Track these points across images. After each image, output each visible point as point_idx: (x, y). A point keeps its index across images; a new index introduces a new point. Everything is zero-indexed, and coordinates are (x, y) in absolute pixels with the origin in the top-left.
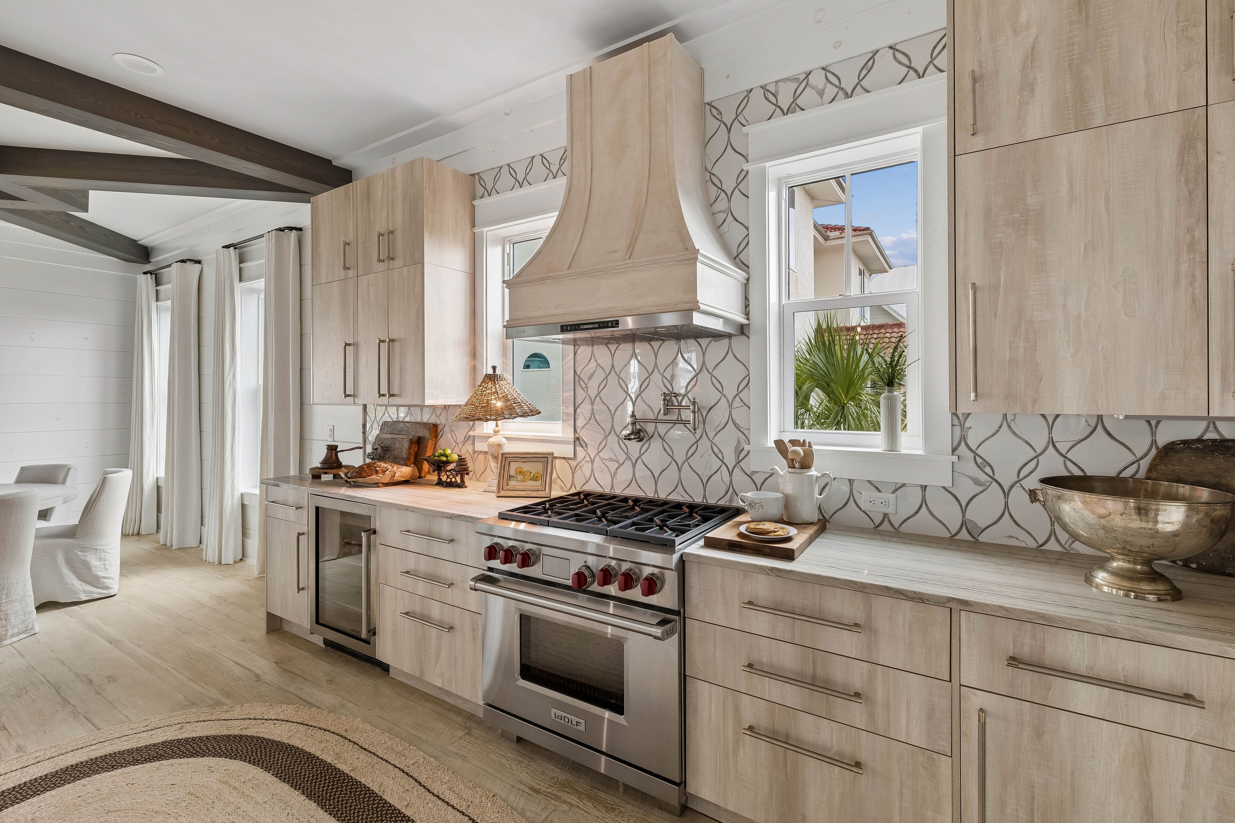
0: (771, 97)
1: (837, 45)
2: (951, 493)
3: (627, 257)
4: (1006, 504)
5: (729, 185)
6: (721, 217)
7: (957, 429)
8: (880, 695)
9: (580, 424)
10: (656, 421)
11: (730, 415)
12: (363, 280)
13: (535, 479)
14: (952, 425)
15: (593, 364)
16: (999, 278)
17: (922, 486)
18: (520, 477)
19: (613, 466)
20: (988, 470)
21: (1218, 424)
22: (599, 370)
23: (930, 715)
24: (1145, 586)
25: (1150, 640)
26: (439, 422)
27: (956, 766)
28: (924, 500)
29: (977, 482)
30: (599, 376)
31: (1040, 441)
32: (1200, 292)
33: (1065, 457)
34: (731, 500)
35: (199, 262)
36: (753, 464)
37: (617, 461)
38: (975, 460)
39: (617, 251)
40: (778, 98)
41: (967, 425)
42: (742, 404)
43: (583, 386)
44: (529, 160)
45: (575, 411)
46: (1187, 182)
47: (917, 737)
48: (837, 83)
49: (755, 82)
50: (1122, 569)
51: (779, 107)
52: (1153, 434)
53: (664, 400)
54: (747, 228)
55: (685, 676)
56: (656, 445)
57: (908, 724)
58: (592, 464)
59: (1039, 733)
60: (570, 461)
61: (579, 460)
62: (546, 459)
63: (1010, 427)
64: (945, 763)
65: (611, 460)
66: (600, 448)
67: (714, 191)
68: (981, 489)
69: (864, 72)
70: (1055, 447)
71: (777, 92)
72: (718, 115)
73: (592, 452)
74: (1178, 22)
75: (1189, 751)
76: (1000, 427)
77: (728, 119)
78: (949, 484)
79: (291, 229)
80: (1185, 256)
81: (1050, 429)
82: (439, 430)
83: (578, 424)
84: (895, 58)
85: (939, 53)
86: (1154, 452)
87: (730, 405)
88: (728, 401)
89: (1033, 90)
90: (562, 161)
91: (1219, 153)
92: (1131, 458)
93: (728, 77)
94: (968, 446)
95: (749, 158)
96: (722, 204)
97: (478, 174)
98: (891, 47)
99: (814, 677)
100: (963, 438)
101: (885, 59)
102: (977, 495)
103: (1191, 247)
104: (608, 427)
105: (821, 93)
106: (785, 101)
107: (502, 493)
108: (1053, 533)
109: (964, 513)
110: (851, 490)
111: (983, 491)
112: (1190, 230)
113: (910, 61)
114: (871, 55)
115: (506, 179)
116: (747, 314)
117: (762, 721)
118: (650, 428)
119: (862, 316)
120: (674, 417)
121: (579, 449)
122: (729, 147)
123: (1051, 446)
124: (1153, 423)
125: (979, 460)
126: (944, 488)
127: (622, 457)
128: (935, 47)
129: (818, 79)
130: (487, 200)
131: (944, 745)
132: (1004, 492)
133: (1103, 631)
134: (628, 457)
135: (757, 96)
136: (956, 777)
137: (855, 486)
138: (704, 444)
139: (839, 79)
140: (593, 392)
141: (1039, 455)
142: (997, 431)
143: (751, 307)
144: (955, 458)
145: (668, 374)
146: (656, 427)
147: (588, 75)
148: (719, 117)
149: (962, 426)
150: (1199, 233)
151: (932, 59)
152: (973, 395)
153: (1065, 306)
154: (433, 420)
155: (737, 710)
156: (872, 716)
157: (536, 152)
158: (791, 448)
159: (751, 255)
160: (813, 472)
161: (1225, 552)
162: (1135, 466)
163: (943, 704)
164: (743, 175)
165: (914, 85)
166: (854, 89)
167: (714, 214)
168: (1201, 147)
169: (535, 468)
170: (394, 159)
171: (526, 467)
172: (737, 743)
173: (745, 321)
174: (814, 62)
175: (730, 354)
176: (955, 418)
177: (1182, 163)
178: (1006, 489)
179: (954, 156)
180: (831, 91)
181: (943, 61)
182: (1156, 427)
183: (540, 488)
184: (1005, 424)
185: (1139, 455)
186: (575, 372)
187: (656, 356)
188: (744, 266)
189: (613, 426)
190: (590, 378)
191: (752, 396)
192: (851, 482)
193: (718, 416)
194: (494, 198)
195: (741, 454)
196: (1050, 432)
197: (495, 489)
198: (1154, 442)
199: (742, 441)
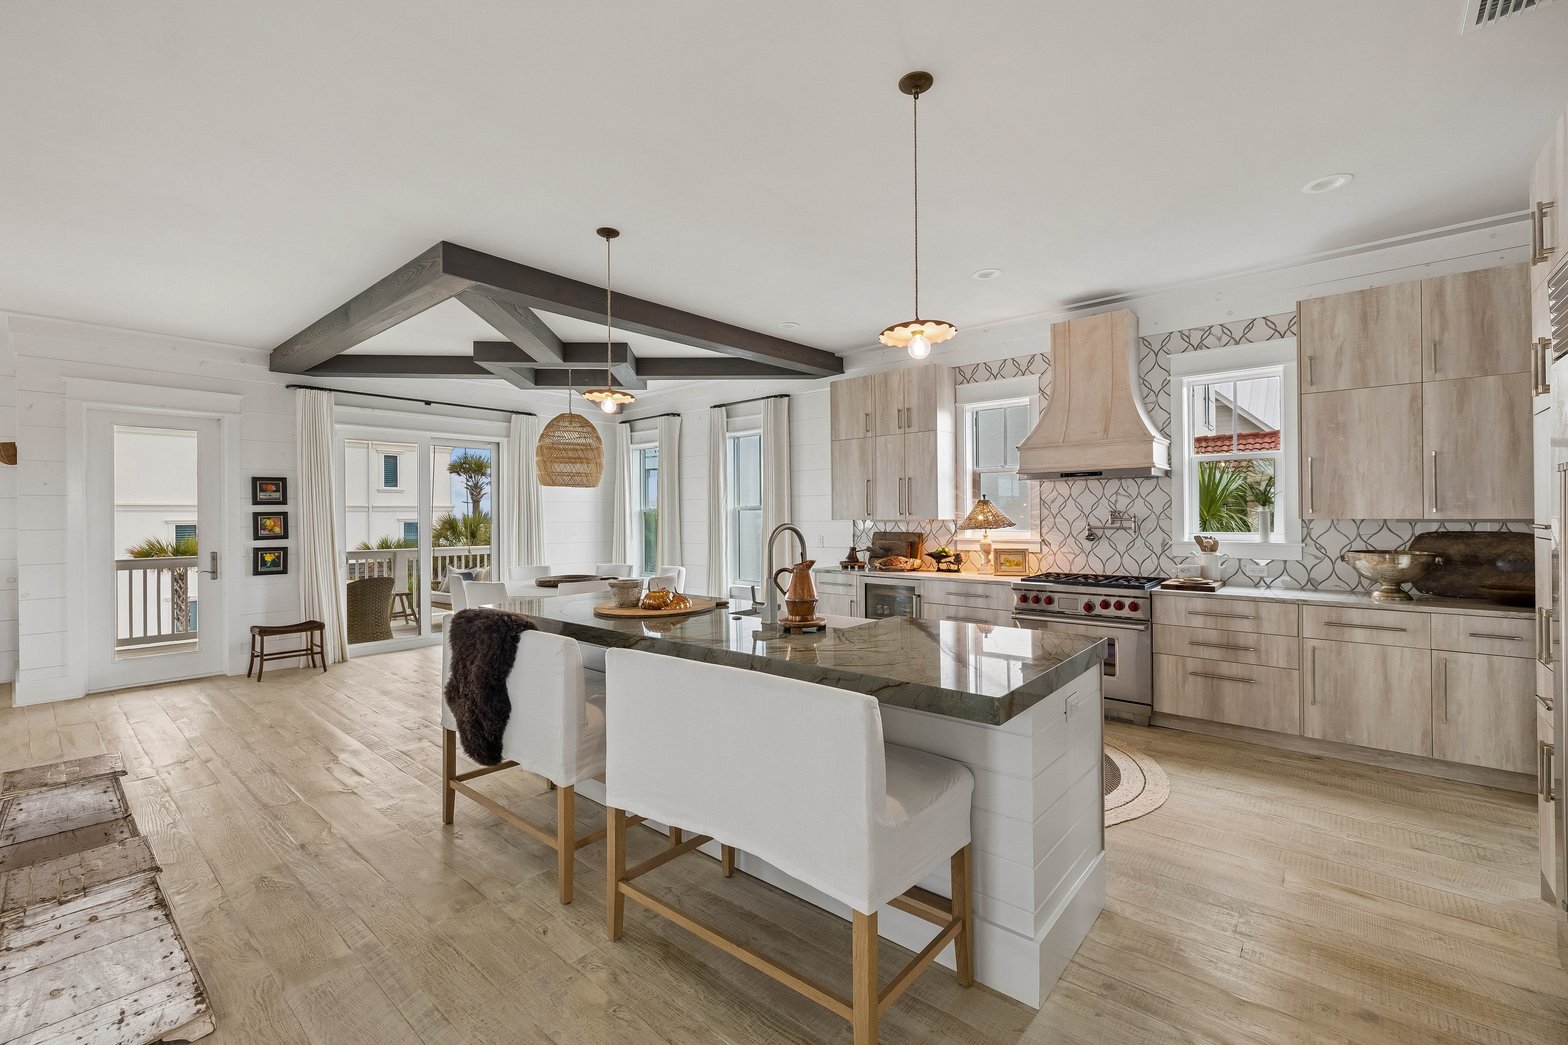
0: (1185, 338)
1: (1230, 313)
2: (1301, 564)
3: (1105, 437)
4: (1334, 568)
5: (1156, 387)
6: (1151, 406)
7: (1305, 529)
8: (1263, 647)
9: (1044, 531)
10: (1104, 528)
11: (1158, 523)
12: (881, 440)
13: (1017, 565)
14: (1302, 527)
15: (1055, 493)
16: (1324, 454)
17: (1284, 561)
18: (1008, 564)
19: (1071, 557)
20: (1323, 550)
21: (1446, 524)
22: (1060, 497)
23: (1289, 653)
24: (1396, 595)
25: (1385, 608)
26: (923, 532)
27: (1301, 674)
28: (1285, 568)
29: (1316, 557)
30: (1060, 500)
31: (1352, 535)
32: (1419, 464)
33: (1366, 542)
34: (1159, 574)
35: (679, 415)
36: (1175, 552)
37: (1075, 554)
38: (1315, 545)
39: (1096, 433)
40: (1191, 339)
41: (1311, 527)
42: (1166, 517)
43: (1047, 507)
44: (1003, 361)
45: (1041, 523)
46: (1413, 415)
47: (1282, 664)
48: (1230, 334)
49: (1175, 328)
50: (1385, 589)
51: (1191, 344)
52: (1413, 529)
53: (1111, 515)
54: (1169, 414)
55: (1152, 653)
56: (1104, 544)
57: (1277, 658)
58: (1055, 556)
59: (1339, 653)
60: (1037, 555)
61: (1043, 554)
62: (1023, 553)
63: (1335, 527)
64: (1296, 674)
65: (1070, 553)
66: (1061, 546)
67: (1146, 390)
68: (1319, 561)
69: (1247, 330)
70: (1360, 537)
71: (1190, 336)
72: (1149, 345)
73: (1055, 548)
74: (1409, 344)
75: (1402, 651)
76: (1330, 528)
77: (1156, 347)
78: (1300, 559)
79: (782, 396)
80: (1413, 448)
81: (1358, 528)
82: (924, 537)
83: (1043, 531)
84: (1267, 324)
85: (1294, 324)
86: (1413, 538)
87: (1158, 518)
88: (1156, 515)
89: (1341, 367)
90: (1029, 364)
91: (1427, 404)
92: (1402, 542)
93: (1156, 324)
94: (1311, 538)
95: (1171, 373)
96: (1152, 397)
97: (958, 367)
98: (1264, 318)
99: (1228, 643)
100: (1309, 534)
101: (1260, 325)
102: (1317, 564)
103: (1416, 444)
104: (1067, 533)
105: (1219, 339)
106: (1195, 341)
107: (998, 573)
108: (1360, 582)
109: (1309, 574)
110: (1240, 565)
111: (1320, 562)
112: (1415, 437)
113: (1276, 327)
114: (1252, 321)
115: (982, 372)
116: (1170, 464)
117: (1199, 670)
118: (1099, 533)
119: (1206, 423)
120: (1117, 525)
121: (1044, 547)
122: (1157, 364)
123: (1358, 537)
124: (1413, 524)
125: (1318, 546)
126: (1297, 561)
127: (1078, 551)
128: (1291, 321)
129: (1217, 331)
130: (965, 386)
131: (1296, 666)
132: (1332, 562)
133: (1366, 607)
134: (1083, 551)
135: (1176, 337)
136: (1301, 678)
137: (1242, 562)
138: (1139, 542)
139: (1231, 332)
140: (1055, 511)
141: (1352, 542)
142: (1328, 530)
143: (1173, 460)
144: (1304, 545)
145: (1113, 499)
146: (1104, 532)
147: (1067, 326)
148: (1150, 347)
149: (1308, 528)
150: (1419, 438)
151: (1289, 328)
152: (1311, 510)
153: (1357, 469)
154: (918, 530)
155: (1184, 666)
156: (1259, 658)
157: (1009, 357)
158: (1205, 541)
159: (1172, 429)
160: (1217, 553)
161: (1446, 586)
162: (1404, 546)
163: (1296, 647)
164: (1166, 383)
165: (1277, 342)
166: (1241, 338)
167: (1146, 404)
168: (1419, 401)
169: (1017, 558)
170: (884, 353)
171: (1011, 558)
172: (1184, 682)
173: (1170, 469)
174: (1215, 320)
175: (1158, 487)
176: (1303, 523)
177: (1411, 407)
178: (1333, 561)
179: (1300, 394)
180: (1225, 339)
181: (1294, 329)
182: (1415, 526)
183: (1022, 570)
184: (1332, 526)
185: (1406, 541)
186: (1041, 498)
187: (1104, 489)
188: (1167, 436)
189: (1071, 532)
190: (1053, 502)
191: (1174, 512)
192: (1240, 560)
193: (1150, 524)
194: (972, 385)
195: (1165, 546)
196: (1358, 530)
197: (993, 571)
198: (1413, 534)
199: (1166, 539)
